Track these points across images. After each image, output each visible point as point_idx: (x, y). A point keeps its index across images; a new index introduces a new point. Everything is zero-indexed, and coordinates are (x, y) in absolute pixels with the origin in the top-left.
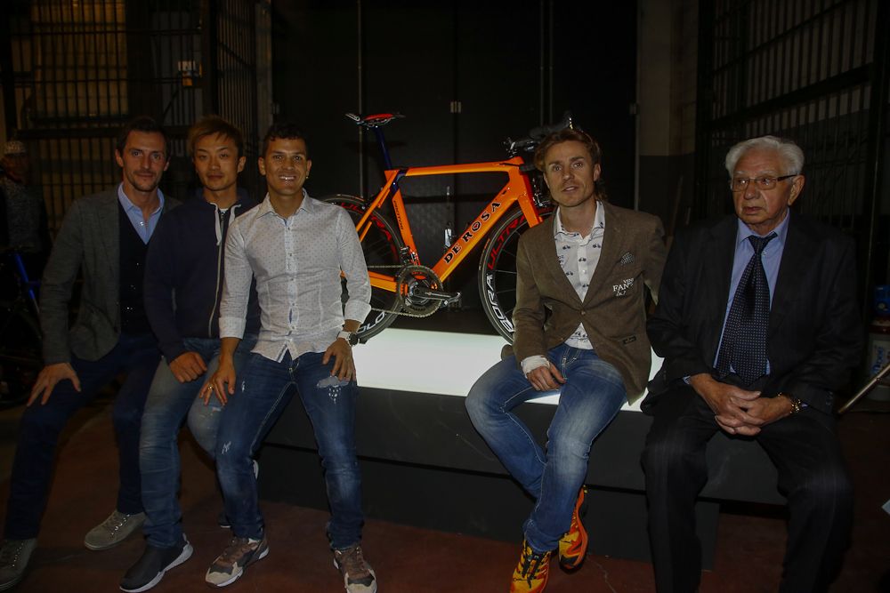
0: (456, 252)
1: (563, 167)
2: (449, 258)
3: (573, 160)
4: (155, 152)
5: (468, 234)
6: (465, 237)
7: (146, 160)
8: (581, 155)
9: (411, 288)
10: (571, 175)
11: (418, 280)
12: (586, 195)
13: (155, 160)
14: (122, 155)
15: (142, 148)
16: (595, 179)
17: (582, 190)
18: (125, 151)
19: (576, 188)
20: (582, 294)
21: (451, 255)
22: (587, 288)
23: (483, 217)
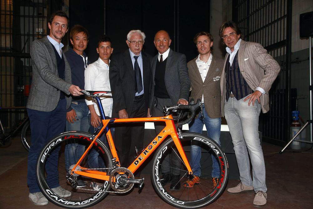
0: (140, 160)
1: (202, 42)
2: (137, 163)
3: (204, 41)
4: (64, 24)
5: (146, 151)
6: (144, 153)
7: (60, 27)
8: (207, 40)
9: (118, 179)
10: (203, 45)
11: (121, 175)
12: (208, 51)
13: (63, 28)
14: (51, 24)
15: (59, 22)
16: (211, 46)
17: (206, 49)
18: (52, 23)
19: (205, 49)
20: (204, 79)
21: (138, 161)
22: (205, 78)
23: (153, 143)
